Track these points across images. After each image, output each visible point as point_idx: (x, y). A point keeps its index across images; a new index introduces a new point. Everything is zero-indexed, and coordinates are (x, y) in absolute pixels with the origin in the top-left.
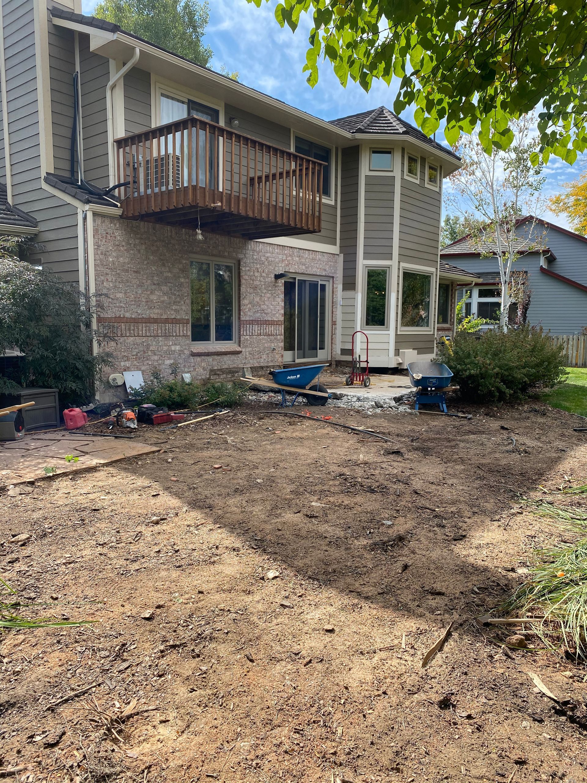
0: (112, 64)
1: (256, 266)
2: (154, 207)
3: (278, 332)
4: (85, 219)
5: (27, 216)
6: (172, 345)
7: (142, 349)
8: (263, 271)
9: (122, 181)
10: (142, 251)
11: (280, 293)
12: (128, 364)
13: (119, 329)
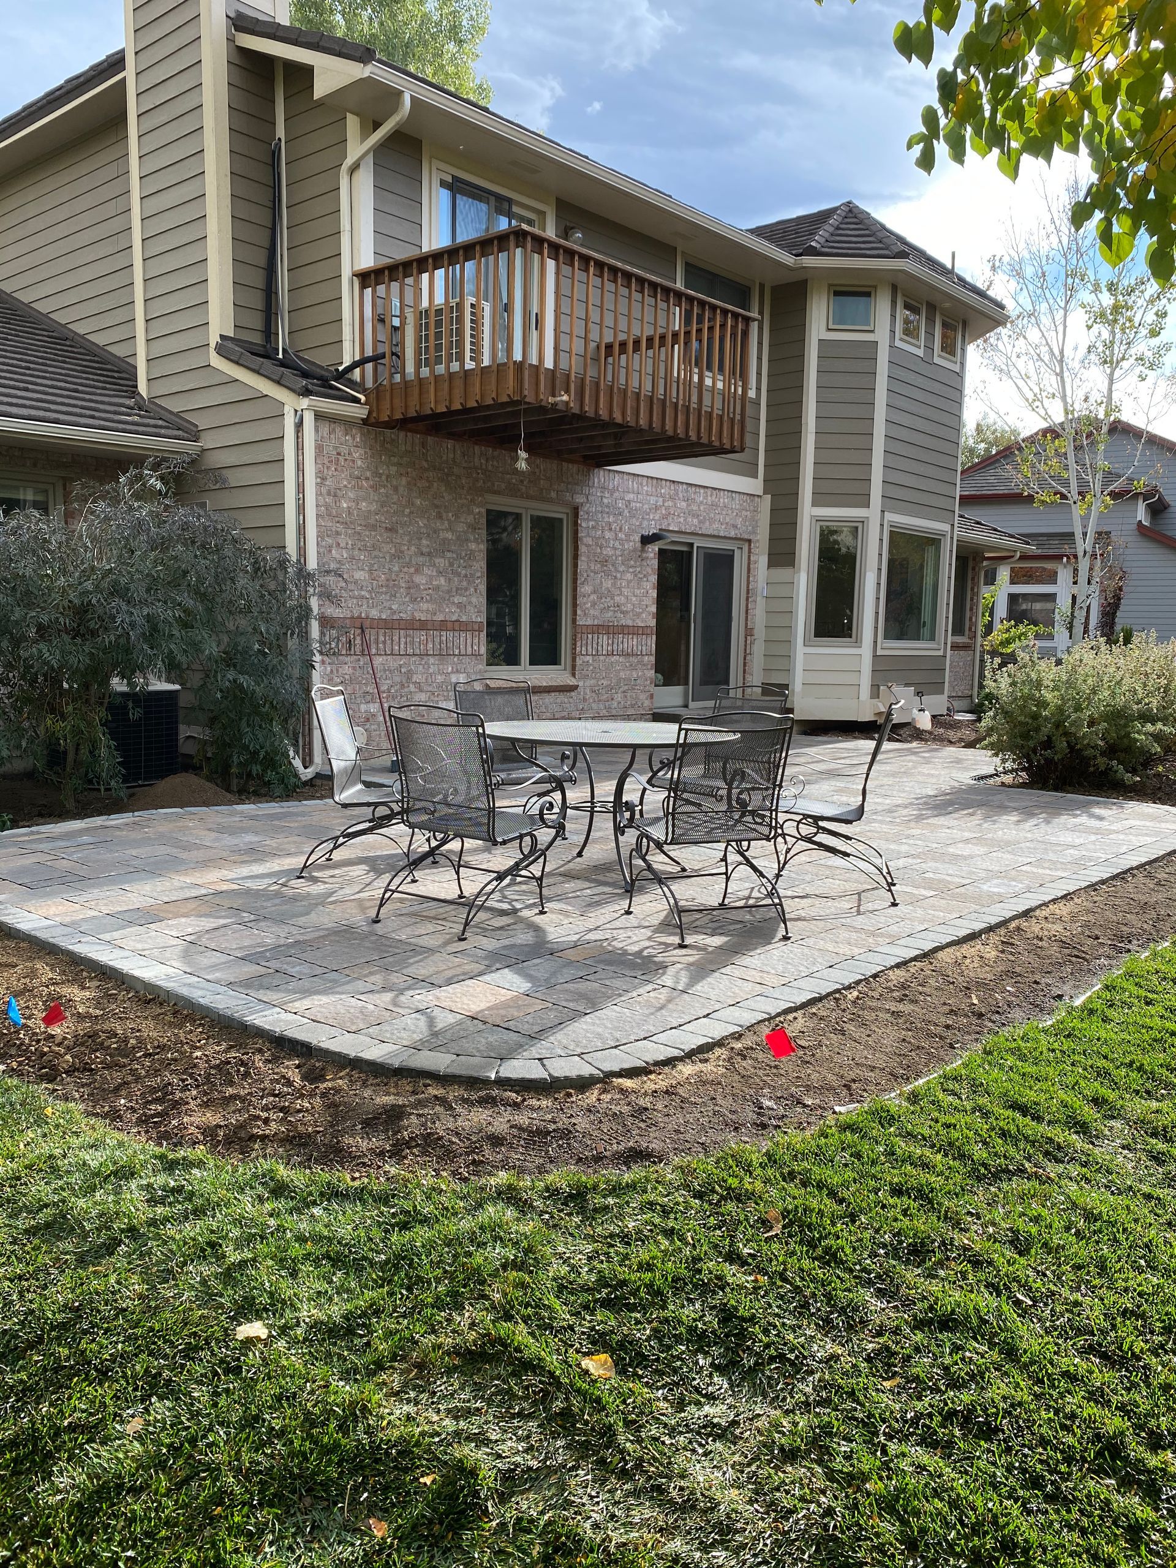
0: (352, 123)
1: (606, 520)
2: (435, 403)
3: (644, 648)
4: (299, 425)
5: (177, 420)
6: (452, 672)
7: (397, 679)
8: (621, 529)
9: (369, 353)
10: (401, 489)
11: (650, 571)
12: (373, 708)
13: (358, 640)
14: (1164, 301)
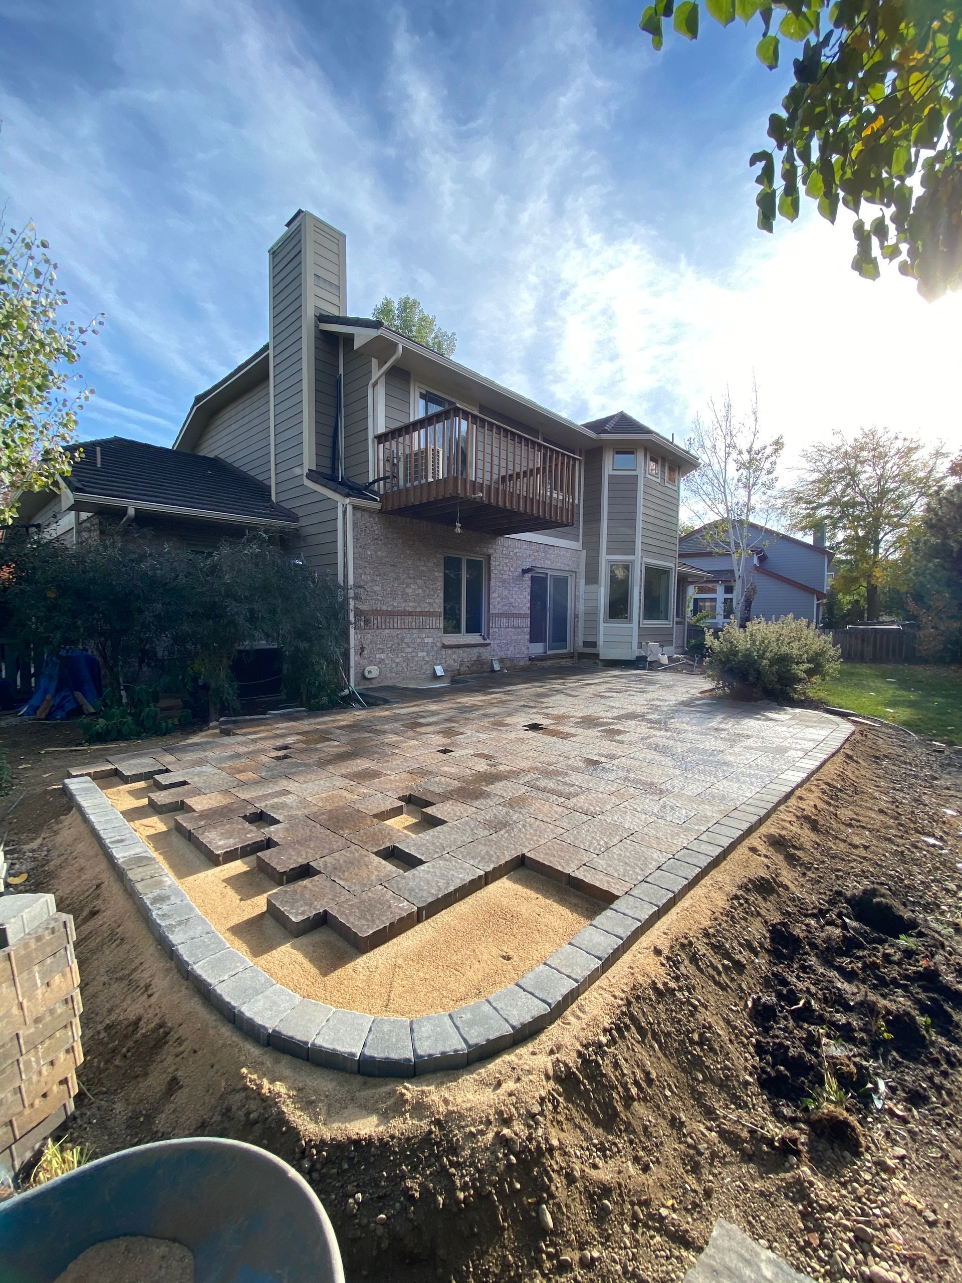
0: (374, 362)
1: (504, 561)
2: (414, 500)
3: (524, 624)
4: (345, 512)
5: (289, 512)
6: (425, 637)
7: (396, 641)
8: (512, 566)
9: (381, 475)
10: (399, 545)
11: (527, 586)
12: (383, 656)
13: (375, 622)
14: (774, 457)
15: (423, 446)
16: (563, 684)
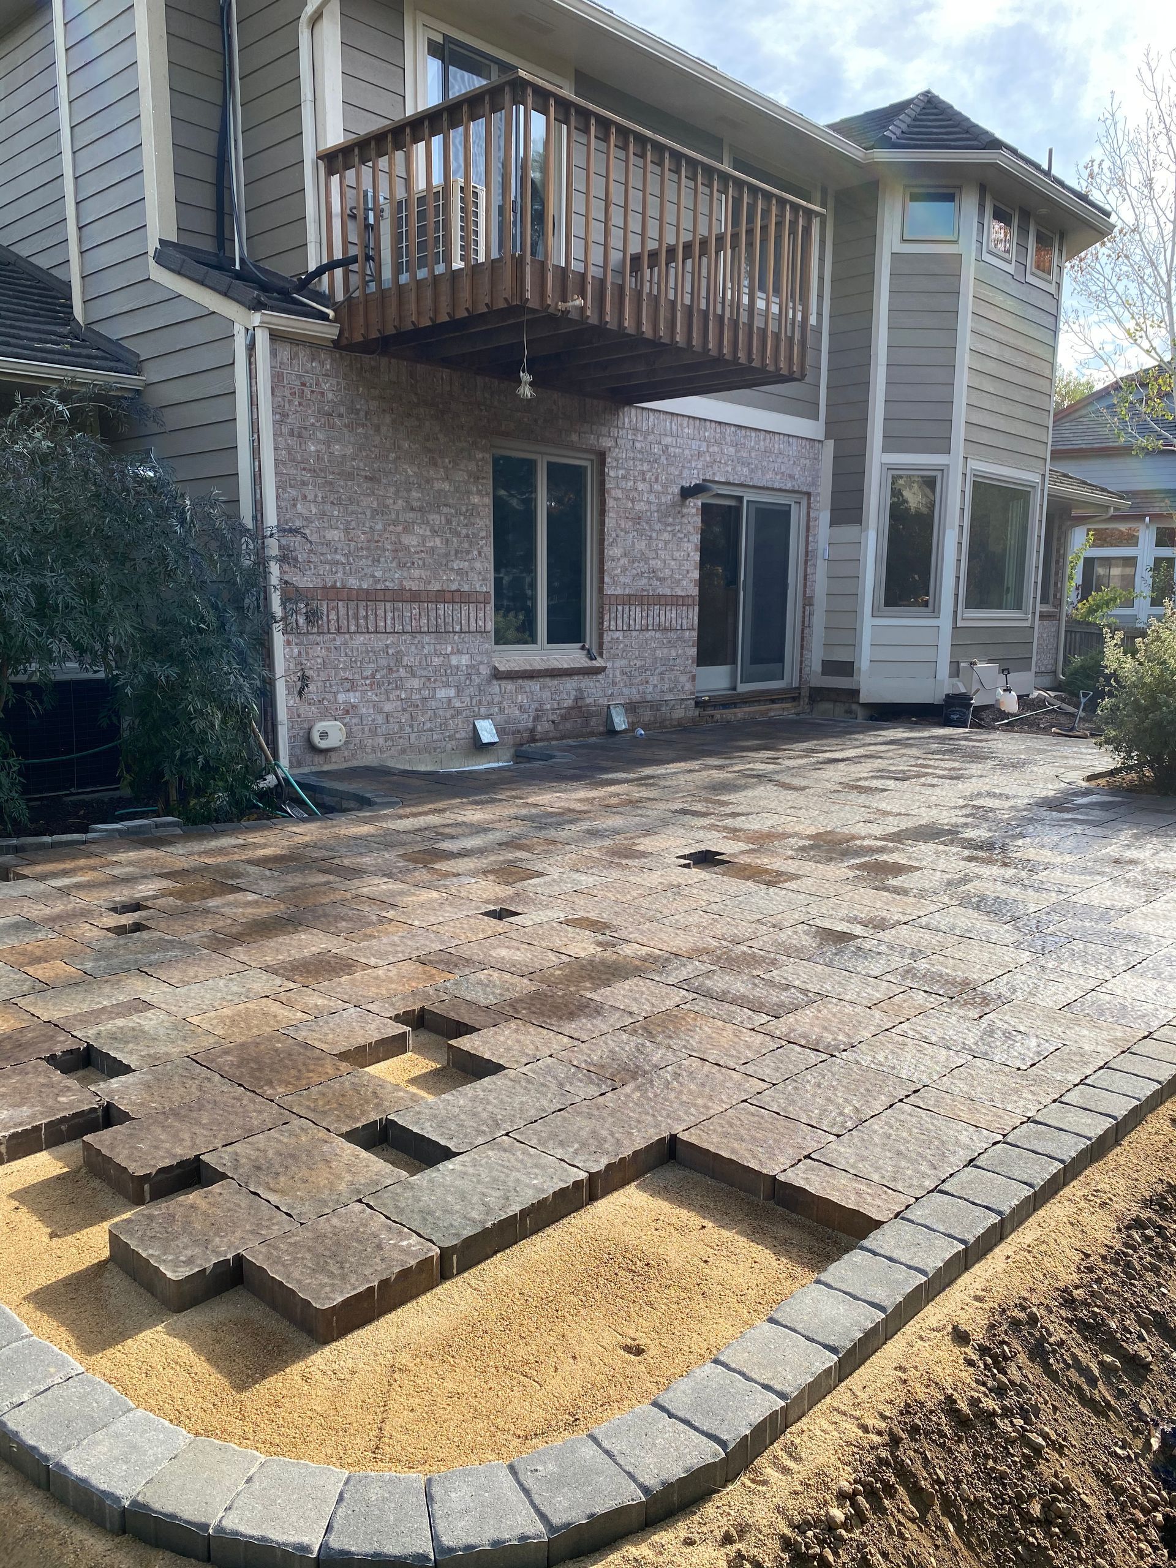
1: (639, 468)
2: (418, 316)
3: (685, 622)
4: (251, 347)
5: (116, 349)
6: (452, 653)
7: (383, 662)
8: (657, 479)
9: (338, 255)
10: (384, 429)
11: (692, 530)
12: (353, 698)
13: (333, 616)
15: (437, 180)
16: (774, 760)
